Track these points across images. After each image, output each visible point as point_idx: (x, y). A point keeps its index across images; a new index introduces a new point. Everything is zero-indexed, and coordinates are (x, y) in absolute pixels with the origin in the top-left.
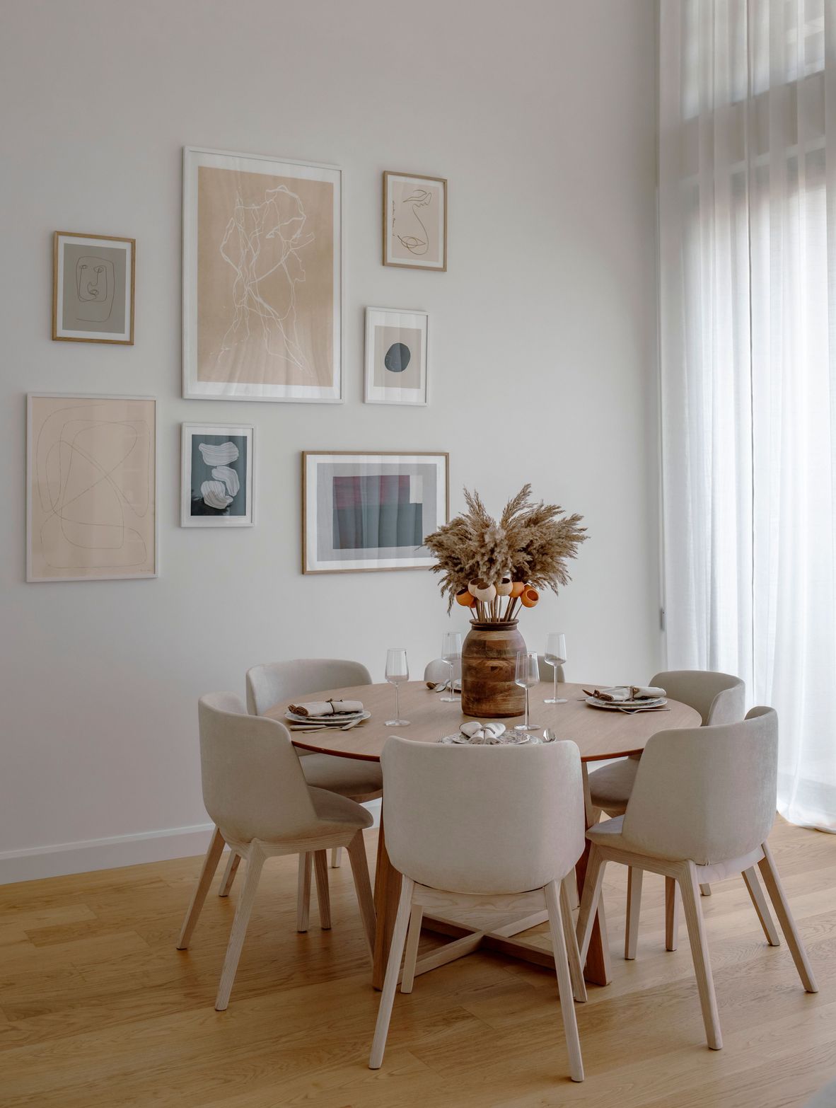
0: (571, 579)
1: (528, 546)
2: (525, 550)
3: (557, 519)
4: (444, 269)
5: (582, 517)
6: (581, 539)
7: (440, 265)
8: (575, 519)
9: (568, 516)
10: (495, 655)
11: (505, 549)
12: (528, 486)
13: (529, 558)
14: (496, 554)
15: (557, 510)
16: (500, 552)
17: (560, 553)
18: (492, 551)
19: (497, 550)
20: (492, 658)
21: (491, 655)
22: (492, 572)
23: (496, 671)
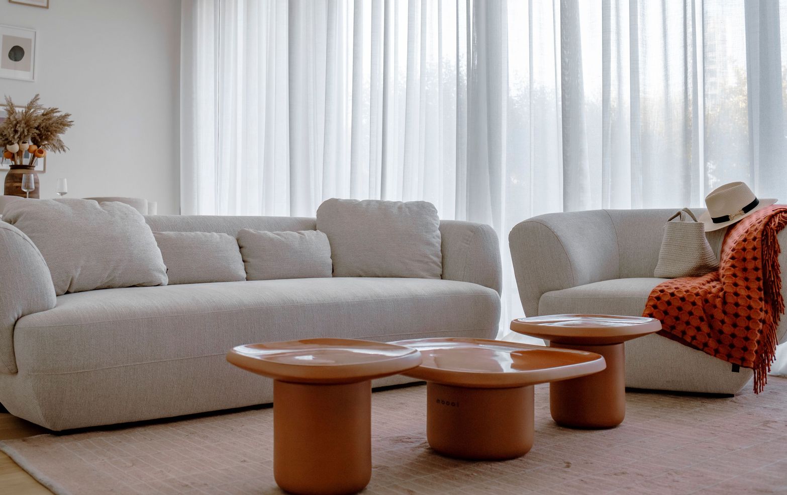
0: (69, 149)
1: (38, 126)
2: (37, 128)
3: (58, 114)
4: (47, 7)
5: (70, 115)
6: (69, 126)
7: (45, 5)
8: (67, 115)
9: (63, 114)
10: (18, 180)
11: (23, 125)
12: (37, 95)
13: (37, 132)
14: (17, 127)
15: (55, 111)
16: (19, 127)
17: (56, 131)
18: (16, 125)
19: (18, 125)
20: (16, 182)
21: (16, 180)
22: (16, 137)
23: (18, 189)
